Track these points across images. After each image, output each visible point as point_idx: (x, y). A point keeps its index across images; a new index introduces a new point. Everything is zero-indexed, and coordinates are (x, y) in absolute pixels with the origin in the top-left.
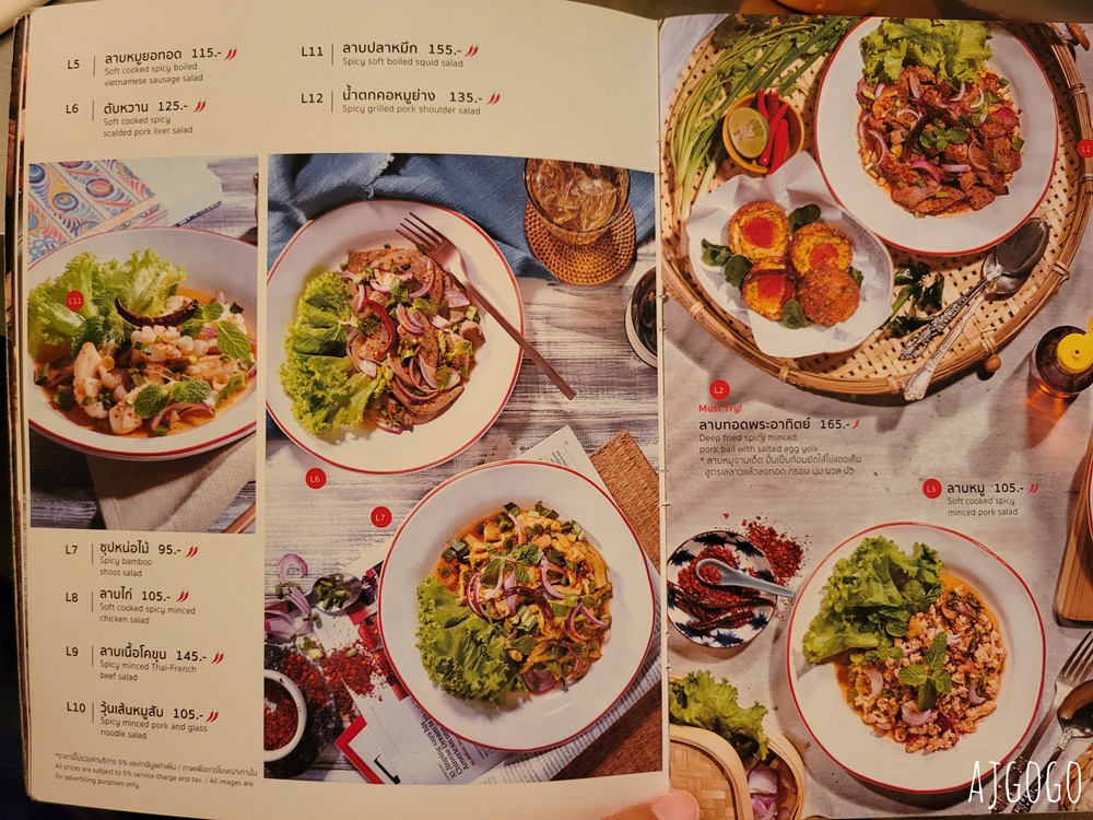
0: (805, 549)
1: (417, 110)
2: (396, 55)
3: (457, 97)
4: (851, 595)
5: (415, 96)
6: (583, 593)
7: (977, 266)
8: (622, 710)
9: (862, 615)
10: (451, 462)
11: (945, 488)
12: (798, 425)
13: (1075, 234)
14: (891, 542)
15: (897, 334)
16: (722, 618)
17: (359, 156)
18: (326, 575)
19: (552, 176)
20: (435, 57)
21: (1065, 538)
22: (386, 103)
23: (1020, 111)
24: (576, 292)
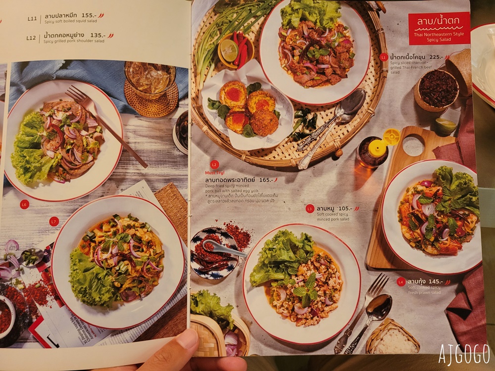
0: (251, 236)
1: (76, 41)
2: (68, 18)
3: (94, 35)
4: (272, 256)
5: (75, 35)
6: (150, 255)
7: (332, 110)
8: (168, 308)
9: (277, 265)
10: (88, 196)
11: (316, 209)
12: (249, 180)
13: (378, 95)
14: (291, 232)
15: (295, 140)
16: (214, 266)
17: (50, 61)
18: (27, 249)
19: (137, 69)
20: (84, 18)
21: (371, 231)
22: (63, 39)
23: (353, 41)
24: (149, 120)
